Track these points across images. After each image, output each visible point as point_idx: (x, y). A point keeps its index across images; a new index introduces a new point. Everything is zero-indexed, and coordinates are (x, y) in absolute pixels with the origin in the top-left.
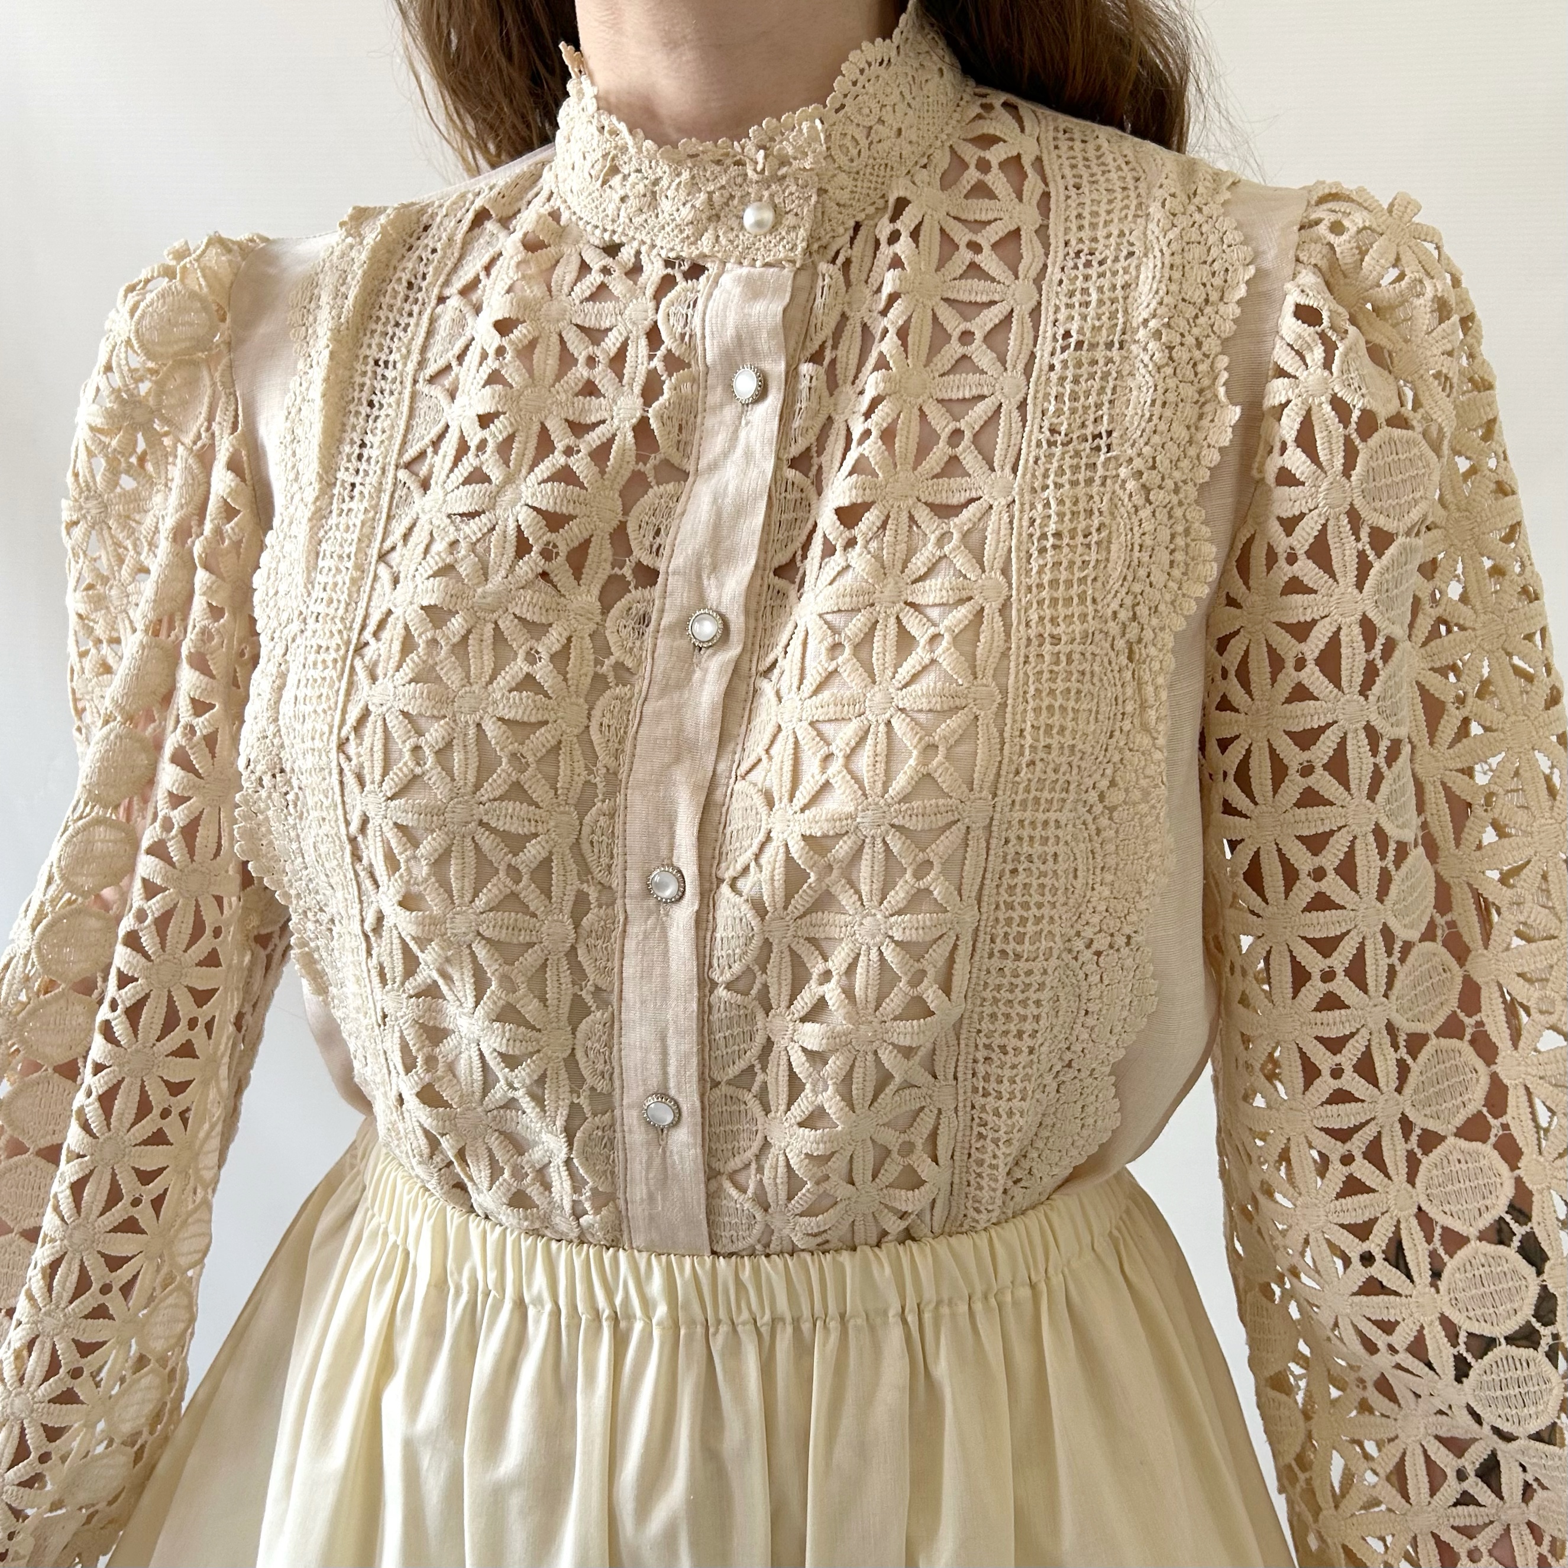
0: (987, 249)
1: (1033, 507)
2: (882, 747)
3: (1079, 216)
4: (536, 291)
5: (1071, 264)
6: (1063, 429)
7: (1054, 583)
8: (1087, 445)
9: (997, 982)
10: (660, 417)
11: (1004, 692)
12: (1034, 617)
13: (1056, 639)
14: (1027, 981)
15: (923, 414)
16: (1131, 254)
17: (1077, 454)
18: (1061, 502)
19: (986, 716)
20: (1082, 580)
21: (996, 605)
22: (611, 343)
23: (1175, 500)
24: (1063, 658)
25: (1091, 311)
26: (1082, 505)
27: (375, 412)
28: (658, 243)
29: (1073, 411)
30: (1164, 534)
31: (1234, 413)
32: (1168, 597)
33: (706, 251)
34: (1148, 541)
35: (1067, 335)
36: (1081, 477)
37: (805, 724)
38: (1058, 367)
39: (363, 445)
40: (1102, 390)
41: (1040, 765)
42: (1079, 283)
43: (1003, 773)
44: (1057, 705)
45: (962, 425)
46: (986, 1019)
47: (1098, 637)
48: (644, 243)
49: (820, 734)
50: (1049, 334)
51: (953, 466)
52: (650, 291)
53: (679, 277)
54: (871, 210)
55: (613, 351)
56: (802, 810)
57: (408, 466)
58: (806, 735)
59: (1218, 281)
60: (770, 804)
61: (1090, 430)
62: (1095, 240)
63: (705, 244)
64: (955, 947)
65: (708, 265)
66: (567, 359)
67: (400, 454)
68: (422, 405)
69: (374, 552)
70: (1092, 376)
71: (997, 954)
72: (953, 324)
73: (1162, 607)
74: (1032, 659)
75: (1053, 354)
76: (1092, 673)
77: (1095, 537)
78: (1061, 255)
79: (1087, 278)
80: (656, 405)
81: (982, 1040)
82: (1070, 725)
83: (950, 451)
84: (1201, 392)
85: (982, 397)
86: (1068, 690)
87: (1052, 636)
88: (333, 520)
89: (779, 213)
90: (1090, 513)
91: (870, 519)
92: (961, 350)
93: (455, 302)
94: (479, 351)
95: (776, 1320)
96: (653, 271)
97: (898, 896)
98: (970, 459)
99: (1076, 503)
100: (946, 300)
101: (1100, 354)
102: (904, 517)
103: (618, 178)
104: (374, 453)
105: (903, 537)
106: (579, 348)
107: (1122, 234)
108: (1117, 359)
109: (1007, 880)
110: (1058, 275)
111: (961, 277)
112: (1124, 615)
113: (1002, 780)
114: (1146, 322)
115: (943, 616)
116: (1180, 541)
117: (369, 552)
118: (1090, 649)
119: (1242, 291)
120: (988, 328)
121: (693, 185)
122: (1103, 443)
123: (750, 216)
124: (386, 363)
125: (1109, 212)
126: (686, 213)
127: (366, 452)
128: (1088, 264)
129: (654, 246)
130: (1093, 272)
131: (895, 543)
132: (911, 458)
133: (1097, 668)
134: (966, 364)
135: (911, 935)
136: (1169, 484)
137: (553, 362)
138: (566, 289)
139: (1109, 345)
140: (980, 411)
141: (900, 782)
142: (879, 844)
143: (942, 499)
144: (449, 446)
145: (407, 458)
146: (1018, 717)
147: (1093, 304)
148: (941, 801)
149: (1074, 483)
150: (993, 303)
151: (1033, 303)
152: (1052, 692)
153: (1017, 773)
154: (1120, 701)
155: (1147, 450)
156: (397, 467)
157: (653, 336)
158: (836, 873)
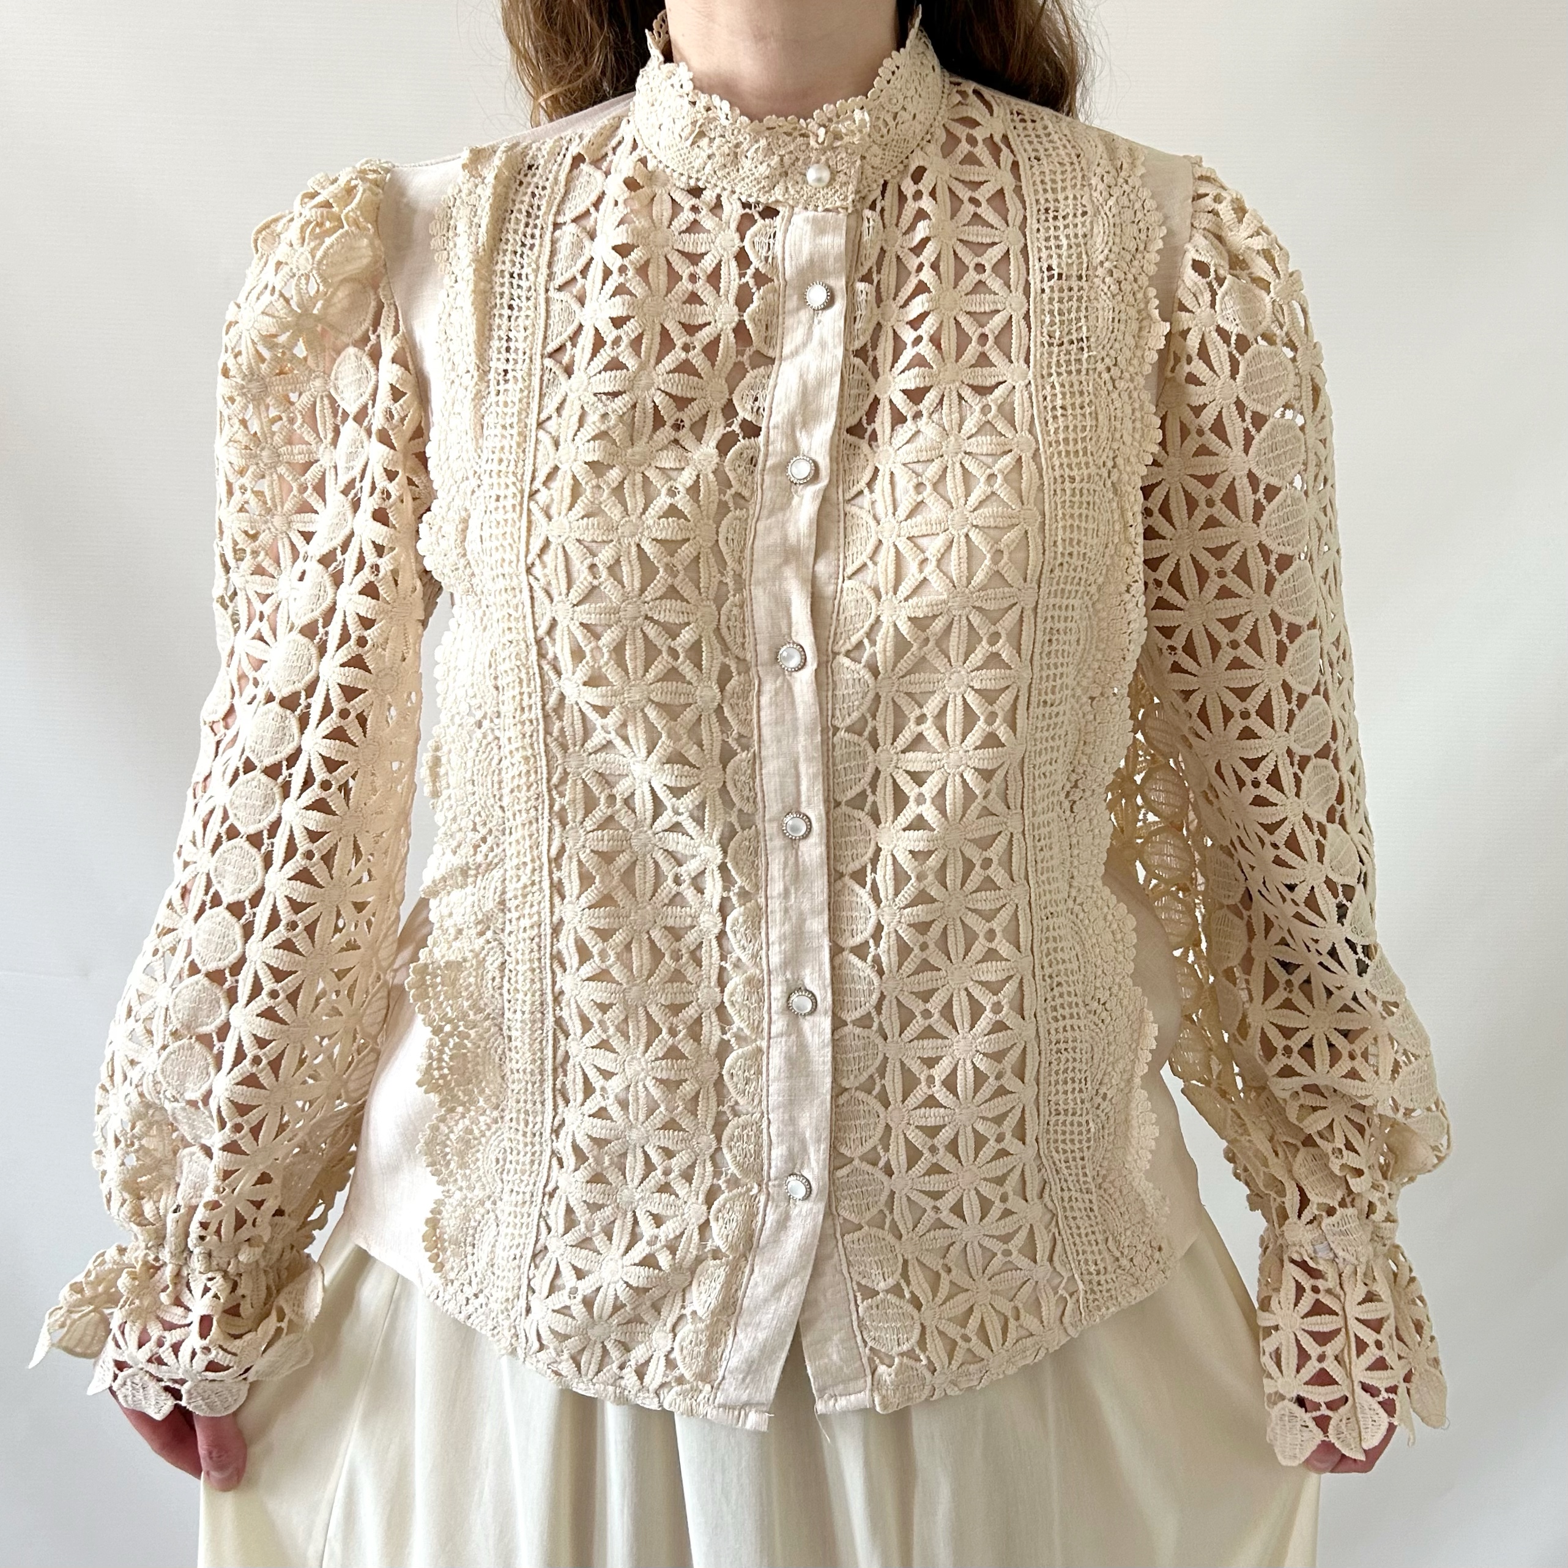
0: (984, 204)
1: (1044, 388)
2: (964, 552)
3: (1042, 182)
4: (641, 223)
5: (1043, 217)
6: (1057, 334)
7: (1066, 440)
8: (1074, 346)
10: (753, 320)
12: (1057, 463)
13: (1072, 479)
15: (957, 323)
16: (1084, 214)
17: (1068, 353)
18: (1063, 386)
19: (1033, 531)
20: (1084, 439)
21: (1030, 454)
22: (707, 264)
23: (1132, 386)
24: (1077, 492)
25: (1064, 251)
26: (1076, 387)
27: (515, 313)
28: (738, 190)
29: (1062, 322)
30: (1128, 410)
31: (1166, 327)
32: (1134, 452)
33: (781, 198)
34: (1119, 415)
35: (1050, 268)
36: (1073, 368)
37: (904, 539)
38: (1047, 290)
39: (509, 339)
40: (1078, 309)
41: (1066, 566)
42: (1052, 232)
43: (1045, 570)
44: (1075, 525)
45: (986, 330)
47: (1096, 478)
48: (724, 189)
49: (916, 545)
50: (1037, 267)
51: (983, 360)
52: (733, 225)
53: (757, 216)
54: (895, 172)
55: (709, 270)
56: (906, 600)
57: (550, 355)
58: (904, 546)
59: (1143, 236)
60: (879, 597)
61: (1074, 337)
62: (1056, 200)
63: (778, 193)
64: (1017, 697)
65: (780, 208)
66: (674, 277)
67: (544, 347)
68: (555, 308)
69: (532, 421)
70: (1070, 299)
72: (970, 260)
73: (1132, 459)
74: (1058, 492)
75: (1042, 281)
76: (1094, 503)
77: (1088, 410)
78: (1035, 209)
79: (1056, 228)
80: (749, 310)
82: (1084, 539)
83: (980, 349)
84: (1139, 312)
85: (998, 311)
86: (1081, 515)
87: (1070, 477)
88: (492, 398)
89: (834, 174)
90: (1081, 393)
91: (931, 397)
92: (978, 277)
93: (571, 228)
94: (601, 268)
96: (732, 211)
97: (977, 658)
98: (994, 355)
99: (1072, 386)
100: (961, 241)
101: (1075, 284)
102: (954, 394)
103: (706, 140)
104: (521, 345)
105: (955, 408)
106: (684, 269)
107: (1075, 198)
108: (1086, 287)
109: (1047, 649)
110: (1036, 226)
111: (969, 224)
112: (1110, 464)
113: (1044, 575)
114: (1102, 263)
115: (995, 462)
116: (1138, 414)
117: (528, 421)
118: (1093, 487)
119: (1160, 244)
120: (994, 261)
121: (769, 151)
122: (1085, 345)
123: (812, 174)
124: (520, 275)
125: (1063, 181)
126: (763, 169)
127: (512, 345)
128: (1055, 218)
129: (734, 192)
130: (1060, 223)
131: (951, 414)
132: (954, 354)
133: (1096, 500)
134: (981, 288)
135: (989, 685)
136: (1127, 375)
137: (663, 279)
138: (666, 223)
139: (1080, 278)
140: (997, 321)
141: (980, 577)
142: (964, 622)
143: (978, 382)
144: (586, 340)
145: (550, 349)
146: (1053, 532)
147: (1065, 247)
148: (1007, 589)
149: (1070, 373)
150: (994, 244)
151: (1022, 245)
152: (1072, 516)
155: (1112, 353)
156: (542, 356)
157: (742, 258)
158: (931, 644)
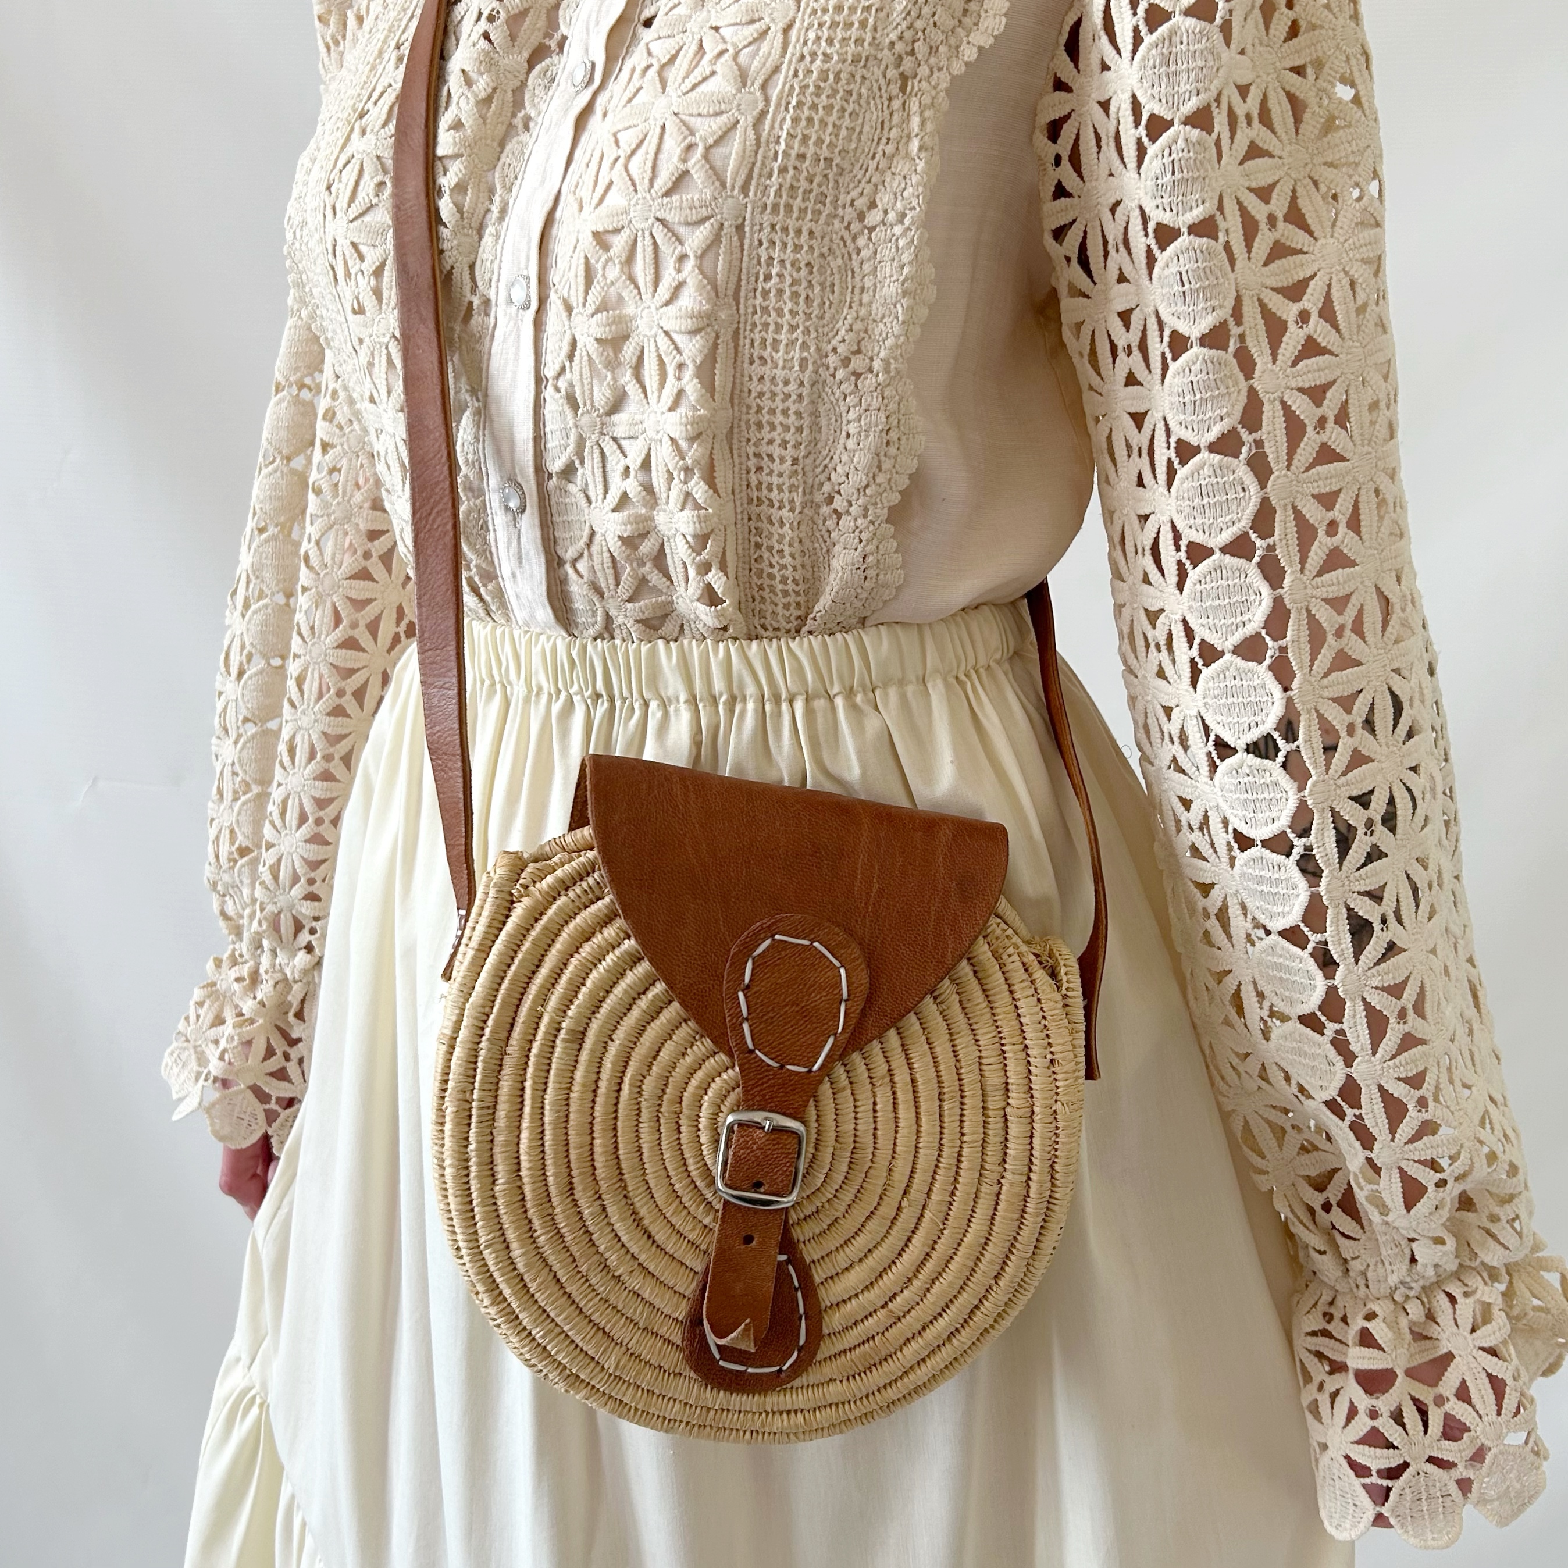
9: (758, 389)
11: (767, 100)
12: (812, 36)
13: (828, 58)
14: (786, 390)
21: (781, 25)
24: (831, 77)
32: (953, 42)
43: (755, 175)
44: (816, 118)
46: (754, 427)
47: (870, 63)
49: (617, 142)
56: (596, 208)
64: (715, 345)
71: (757, 361)
74: (801, 74)
76: (860, 95)
81: (751, 450)
82: (828, 139)
86: (832, 106)
87: (824, 54)
97: (664, 288)
109: (761, 283)
112: (901, 47)
113: (754, 182)
115: (734, 34)
118: (861, 72)
133: (863, 91)
141: (663, 179)
142: (648, 238)
146: (777, 125)
148: (696, 196)
152: (814, 107)
153: (770, 176)
154: (886, 126)
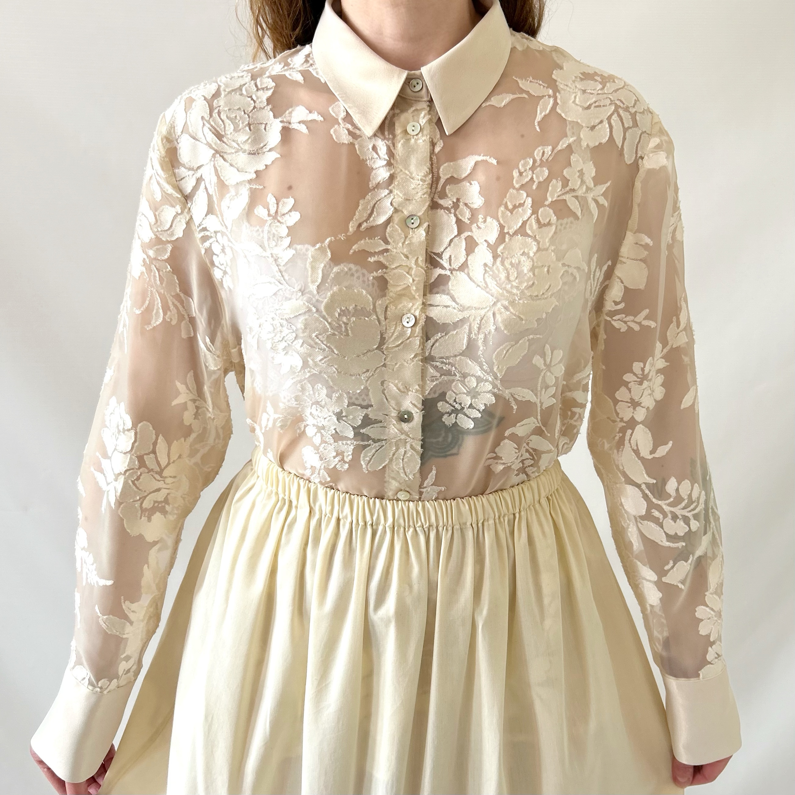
95: (430, 526)
